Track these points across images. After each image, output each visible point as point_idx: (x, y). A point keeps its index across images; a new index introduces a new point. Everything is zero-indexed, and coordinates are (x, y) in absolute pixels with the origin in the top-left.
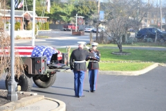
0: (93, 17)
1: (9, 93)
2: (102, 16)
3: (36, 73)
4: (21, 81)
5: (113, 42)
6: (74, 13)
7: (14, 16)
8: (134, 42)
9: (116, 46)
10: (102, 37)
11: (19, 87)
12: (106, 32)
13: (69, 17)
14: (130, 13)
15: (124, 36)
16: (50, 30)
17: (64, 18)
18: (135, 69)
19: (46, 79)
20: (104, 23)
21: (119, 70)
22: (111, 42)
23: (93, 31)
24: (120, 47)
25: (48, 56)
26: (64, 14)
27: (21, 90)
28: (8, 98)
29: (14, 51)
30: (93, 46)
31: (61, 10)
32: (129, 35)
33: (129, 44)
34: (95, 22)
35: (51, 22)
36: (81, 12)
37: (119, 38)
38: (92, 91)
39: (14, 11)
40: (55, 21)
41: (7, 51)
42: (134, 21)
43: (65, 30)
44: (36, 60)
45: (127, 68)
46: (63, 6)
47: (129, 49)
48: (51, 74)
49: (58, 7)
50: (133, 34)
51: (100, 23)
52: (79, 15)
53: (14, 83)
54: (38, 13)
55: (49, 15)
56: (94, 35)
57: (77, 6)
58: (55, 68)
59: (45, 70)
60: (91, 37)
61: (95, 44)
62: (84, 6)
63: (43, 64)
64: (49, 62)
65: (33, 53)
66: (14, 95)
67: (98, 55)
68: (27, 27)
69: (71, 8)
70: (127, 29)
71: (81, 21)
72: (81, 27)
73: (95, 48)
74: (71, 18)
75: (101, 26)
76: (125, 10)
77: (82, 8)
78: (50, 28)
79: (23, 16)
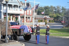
31: (59, 15)
40: (57, 19)
43: (60, 23)
46: (60, 14)
49: (58, 14)
78: (54, 22)
79: (44, 17)
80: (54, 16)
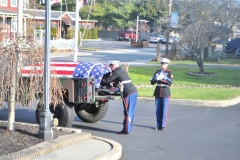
0: (161, 20)
1: (42, 129)
2: (174, 19)
3: (80, 101)
4: (58, 112)
5: (191, 57)
6: (133, 16)
7: (50, 18)
8: (221, 58)
9: (196, 63)
10: (174, 51)
11: (56, 121)
12: (181, 43)
13: (127, 20)
14: (215, 16)
15: (206, 50)
16: (99, 40)
17: (119, 22)
18: (222, 98)
19: (94, 110)
20: (177, 30)
21: (200, 98)
22: (187, 58)
23: (161, 42)
24: (200, 64)
25: (97, 77)
26: (119, 17)
27: (59, 125)
28: (40, 136)
29: (50, 69)
30: (163, 63)
31: (115, 11)
32: (214, 47)
33: (215, 60)
34: (164, 28)
35: (101, 28)
36: (144, 14)
37: (199, 52)
38: (160, 128)
39: (50, 11)
40: (106, 26)
41: (39, 68)
42: (221, 28)
43: (120, 40)
44: (79, 83)
45: (210, 96)
47: (214, 68)
48: (101, 102)
49: (111, 7)
50: (219, 47)
51: (172, 29)
52: (142, 17)
53: (49, 114)
54: (83, 15)
55: (98, 18)
56: (163, 47)
57: (138, 5)
58: (107, 94)
59: (92, 97)
60: (158, 50)
61: (166, 60)
62: (148, 5)
63: (90, 88)
64: (98, 85)
65: (76, 71)
66: (49, 132)
67: (169, 76)
68: (66, 34)
69: (129, 7)
70: (211, 38)
71: (143, 27)
72: (144, 36)
73: (165, 67)
74: (130, 23)
75: (172, 34)
76: (209, 12)
77: (145, 8)
78: (99, 37)
79: (60, 19)
80: (96, 14)
